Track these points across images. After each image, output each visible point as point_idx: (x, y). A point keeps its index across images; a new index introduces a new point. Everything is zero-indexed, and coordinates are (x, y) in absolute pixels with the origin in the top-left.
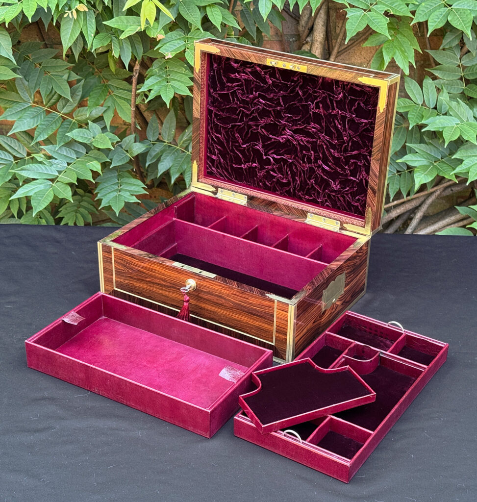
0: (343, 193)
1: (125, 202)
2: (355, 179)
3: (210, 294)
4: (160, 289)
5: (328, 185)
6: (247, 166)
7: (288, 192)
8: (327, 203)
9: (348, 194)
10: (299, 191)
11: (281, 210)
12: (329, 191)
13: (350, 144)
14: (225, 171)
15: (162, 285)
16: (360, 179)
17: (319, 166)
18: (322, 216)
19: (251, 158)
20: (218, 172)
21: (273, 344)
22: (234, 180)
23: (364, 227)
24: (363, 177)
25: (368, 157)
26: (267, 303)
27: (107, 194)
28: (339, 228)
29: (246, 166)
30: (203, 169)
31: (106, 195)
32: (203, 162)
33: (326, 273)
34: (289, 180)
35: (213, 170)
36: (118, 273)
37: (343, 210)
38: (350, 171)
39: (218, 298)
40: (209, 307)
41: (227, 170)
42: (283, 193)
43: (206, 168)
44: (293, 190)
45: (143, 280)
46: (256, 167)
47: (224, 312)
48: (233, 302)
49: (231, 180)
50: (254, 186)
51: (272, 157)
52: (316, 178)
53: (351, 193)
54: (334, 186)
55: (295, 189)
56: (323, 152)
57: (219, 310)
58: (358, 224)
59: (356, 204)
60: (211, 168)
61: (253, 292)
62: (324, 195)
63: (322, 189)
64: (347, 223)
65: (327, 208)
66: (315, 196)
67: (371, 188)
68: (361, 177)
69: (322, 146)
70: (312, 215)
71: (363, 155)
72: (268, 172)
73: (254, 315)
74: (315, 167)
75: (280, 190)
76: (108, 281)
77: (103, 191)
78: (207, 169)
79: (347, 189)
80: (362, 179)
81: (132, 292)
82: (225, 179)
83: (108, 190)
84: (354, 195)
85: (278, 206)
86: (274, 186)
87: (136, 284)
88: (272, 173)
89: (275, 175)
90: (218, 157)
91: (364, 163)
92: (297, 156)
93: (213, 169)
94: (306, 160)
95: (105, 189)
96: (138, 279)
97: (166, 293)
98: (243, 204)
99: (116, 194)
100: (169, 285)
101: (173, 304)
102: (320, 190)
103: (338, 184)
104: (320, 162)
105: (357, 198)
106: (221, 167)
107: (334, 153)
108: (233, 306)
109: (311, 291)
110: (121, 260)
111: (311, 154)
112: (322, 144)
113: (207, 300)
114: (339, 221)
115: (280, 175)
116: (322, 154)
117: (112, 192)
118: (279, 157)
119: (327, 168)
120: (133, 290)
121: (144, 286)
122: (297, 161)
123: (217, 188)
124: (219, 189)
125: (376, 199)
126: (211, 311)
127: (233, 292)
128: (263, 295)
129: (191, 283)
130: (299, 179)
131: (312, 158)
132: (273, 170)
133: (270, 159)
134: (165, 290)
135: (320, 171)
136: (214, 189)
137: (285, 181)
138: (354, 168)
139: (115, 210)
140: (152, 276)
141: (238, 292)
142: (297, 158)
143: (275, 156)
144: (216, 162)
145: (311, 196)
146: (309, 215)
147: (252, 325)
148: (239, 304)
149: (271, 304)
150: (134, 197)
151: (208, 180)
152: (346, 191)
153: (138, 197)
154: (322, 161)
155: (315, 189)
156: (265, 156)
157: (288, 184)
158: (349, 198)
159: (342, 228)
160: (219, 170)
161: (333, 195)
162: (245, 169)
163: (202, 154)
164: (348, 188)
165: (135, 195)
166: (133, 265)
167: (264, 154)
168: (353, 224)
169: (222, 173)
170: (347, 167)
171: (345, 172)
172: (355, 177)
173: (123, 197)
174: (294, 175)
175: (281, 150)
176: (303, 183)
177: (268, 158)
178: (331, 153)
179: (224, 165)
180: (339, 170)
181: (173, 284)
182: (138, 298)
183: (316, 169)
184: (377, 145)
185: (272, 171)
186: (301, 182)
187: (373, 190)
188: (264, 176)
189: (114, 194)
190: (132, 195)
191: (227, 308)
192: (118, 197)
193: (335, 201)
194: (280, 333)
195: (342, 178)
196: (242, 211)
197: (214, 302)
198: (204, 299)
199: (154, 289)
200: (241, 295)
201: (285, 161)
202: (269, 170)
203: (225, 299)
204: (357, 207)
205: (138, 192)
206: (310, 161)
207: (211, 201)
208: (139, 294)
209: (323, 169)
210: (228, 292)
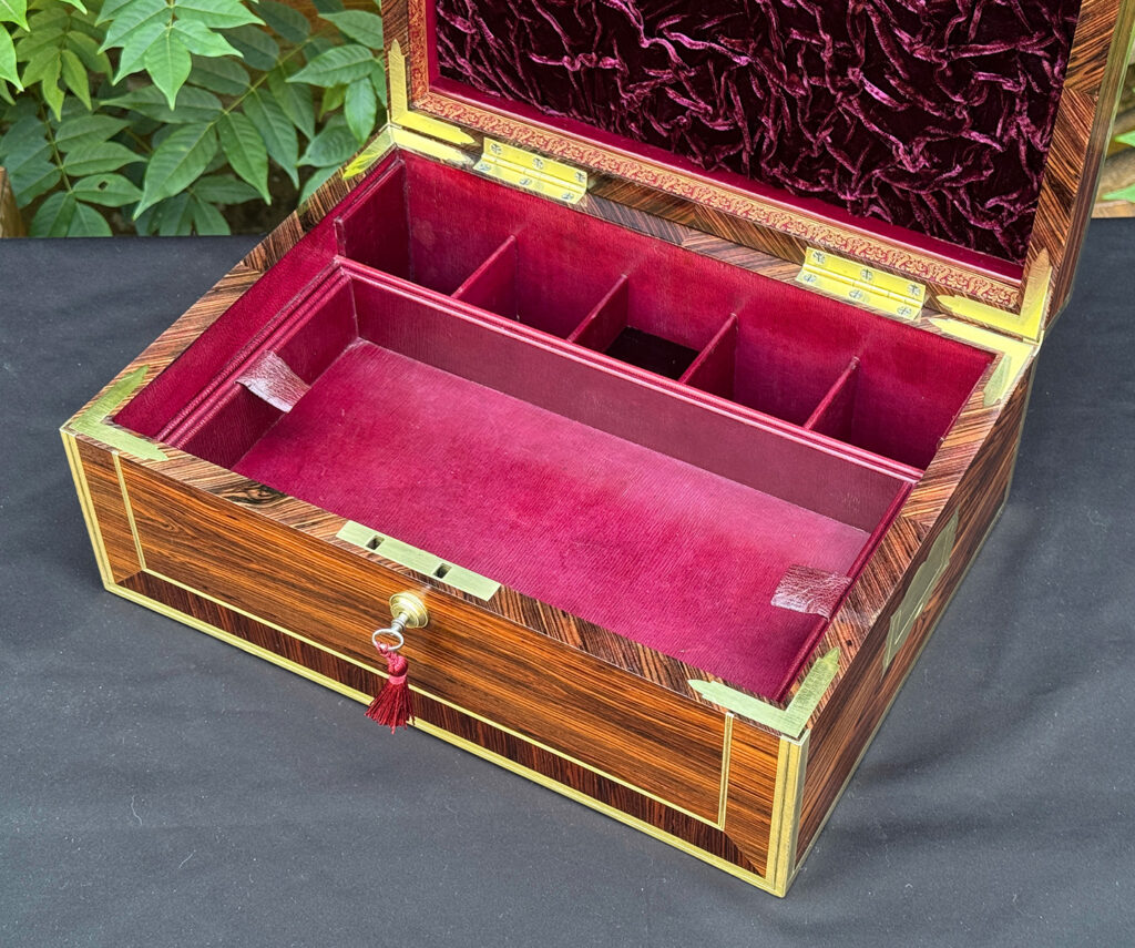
0: (941, 184)
1: (195, 58)
2: (989, 142)
3: (482, 648)
4: (302, 601)
5: (882, 154)
6: (583, 65)
7: (734, 162)
8: (876, 209)
9: (959, 188)
10: (773, 164)
11: (709, 231)
12: (887, 174)
13: (977, 15)
14: (504, 72)
15: (303, 590)
16: (1006, 138)
17: (852, 89)
18: (861, 261)
19: (597, 38)
20: (478, 73)
21: (720, 826)
22: (536, 104)
23: (1016, 310)
24: (1019, 132)
25: (1046, 64)
26: (698, 716)
27: (133, 30)
28: (921, 305)
29: (579, 66)
30: (424, 64)
31: (130, 33)
32: (424, 38)
33: (898, 549)
34: (735, 124)
35: (460, 66)
36: (146, 527)
37: (934, 234)
38: (972, 111)
39: (514, 666)
40: (481, 683)
41: (511, 72)
42: (714, 163)
43: (434, 57)
44: (751, 159)
45: (239, 565)
46: (614, 71)
47: (536, 705)
48: (566, 687)
49: (529, 103)
50: (608, 129)
51: (671, 42)
52: (839, 128)
53: (969, 187)
54: (906, 160)
55: (757, 156)
56: (866, 39)
57: (516, 697)
58: (994, 298)
59: (986, 226)
60: (454, 59)
61: (642, 673)
62: (868, 182)
63: (859, 164)
64: (952, 293)
65: (875, 224)
66: (832, 185)
67: (1052, 187)
68: (1013, 133)
69: (864, 17)
70: (825, 254)
71: (1025, 57)
72: (659, 92)
73: (649, 737)
74: (837, 90)
75: (704, 153)
76: (119, 544)
77: (120, 20)
78: (441, 58)
79: (953, 174)
80: (1013, 144)
81: (205, 589)
82: (503, 96)
83: (137, 15)
84: (979, 193)
85: (697, 214)
86: (682, 136)
87: (214, 571)
88: (671, 94)
89: (684, 102)
90: (477, 25)
91: (1029, 87)
92: (770, 46)
93: (461, 61)
94: (799, 63)
95: (127, 13)
96: (222, 560)
97: (322, 614)
98: (573, 201)
99: (161, 28)
100: (330, 593)
101: (351, 647)
102: (854, 166)
103: (922, 153)
104: (854, 74)
105: (991, 203)
106: (490, 58)
107: (911, 45)
108: (565, 696)
109: (854, 653)
110: (152, 494)
111: (824, 42)
112: (864, 9)
113: (471, 662)
114: (923, 282)
115: (702, 104)
116: (866, 46)
117: (151, 20)
118: (700, 45)
119: (880, 95)
120: (207, 585)
121: (244, 581)
122: (768, 62)
123: (479, 135)
124: (486, 139)
125: (1071, 222)
126: (486, 694)
127: (565, 659)
128: (680, 690)
129: (410, 606)
130: (774, 123)
131: (826, 56)
132: (678, 87)
133: (662, 47)
134: (317, 606)
135: (855, 105)
136: (469, 140)
137: (721, 126)
138: (986, 101)
139: (164, 91)
140: (265, 559)
141: (583, 661)
142: (766, 50)
143: (686, 40)
144: (469, 38)
145: (818, 184)
146: (810, 253)
147: (639, 761)
148: (589, 697)
149: (711, 721)
150: (220, 38)
151: (445, 101)
152: (951, 179)
153: (231, 36)
154: (861, 70)
155: (831, 163)
156: (649, 34)
157: (734, 137)
158: (962, 203)
159: (932, 308)
160: (480, 68)
161: (900, 190)
162: (576, 74)
163: (418, 19)
164: (959, 168)
165: (223, 32)
166: (195, 515)
167: (642, 28)
168: (973, 297)
169: (492, 78)
170: (957, 99)
171: (951, 113)
172: (988, 130)
173: (186, 40)
174: (753, 109)
175: (708, 20)
176: (787, 138)
177: (656, 44)
178: (898, 43)
179: (498, 51)
180: (928, 106)
181: (346, 596)
182: (227, 609)
183: (839, 95)
184: (1093, 36)
185: (672, 87)
186: (781, 135)
187: (1060, 191)
188: (643, 102)
189: (156, 30)
190: (215, 30)
191: (543, 698)
192: (171, 43)
193: (906, 205)
194: (742, 803)
195: (940, 135)
196: (571, 226)
197: (494, 672)
198: (461, 657)
199: (278, 596)
200: (596, 674)
201: (723, 62)
202: (664, 84)
203: (536, 672)
204: (991, 233)
205: (231, 18)
206: (815, 67)
207: (463, 185)
208: (229, 599)
209: (866, 99)
210: (545, 655)
